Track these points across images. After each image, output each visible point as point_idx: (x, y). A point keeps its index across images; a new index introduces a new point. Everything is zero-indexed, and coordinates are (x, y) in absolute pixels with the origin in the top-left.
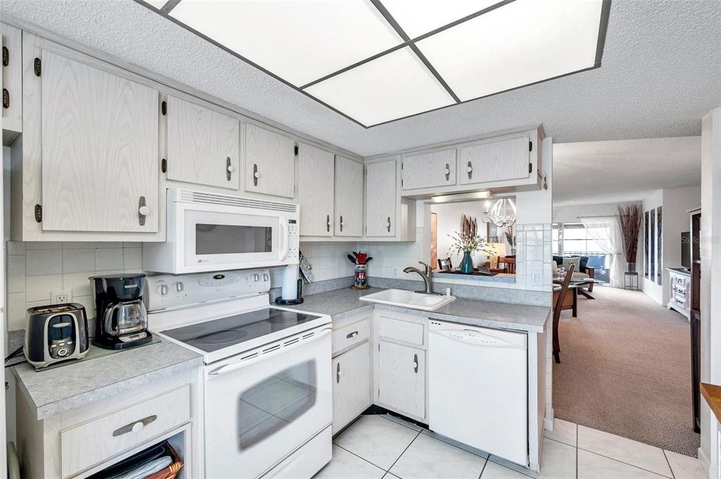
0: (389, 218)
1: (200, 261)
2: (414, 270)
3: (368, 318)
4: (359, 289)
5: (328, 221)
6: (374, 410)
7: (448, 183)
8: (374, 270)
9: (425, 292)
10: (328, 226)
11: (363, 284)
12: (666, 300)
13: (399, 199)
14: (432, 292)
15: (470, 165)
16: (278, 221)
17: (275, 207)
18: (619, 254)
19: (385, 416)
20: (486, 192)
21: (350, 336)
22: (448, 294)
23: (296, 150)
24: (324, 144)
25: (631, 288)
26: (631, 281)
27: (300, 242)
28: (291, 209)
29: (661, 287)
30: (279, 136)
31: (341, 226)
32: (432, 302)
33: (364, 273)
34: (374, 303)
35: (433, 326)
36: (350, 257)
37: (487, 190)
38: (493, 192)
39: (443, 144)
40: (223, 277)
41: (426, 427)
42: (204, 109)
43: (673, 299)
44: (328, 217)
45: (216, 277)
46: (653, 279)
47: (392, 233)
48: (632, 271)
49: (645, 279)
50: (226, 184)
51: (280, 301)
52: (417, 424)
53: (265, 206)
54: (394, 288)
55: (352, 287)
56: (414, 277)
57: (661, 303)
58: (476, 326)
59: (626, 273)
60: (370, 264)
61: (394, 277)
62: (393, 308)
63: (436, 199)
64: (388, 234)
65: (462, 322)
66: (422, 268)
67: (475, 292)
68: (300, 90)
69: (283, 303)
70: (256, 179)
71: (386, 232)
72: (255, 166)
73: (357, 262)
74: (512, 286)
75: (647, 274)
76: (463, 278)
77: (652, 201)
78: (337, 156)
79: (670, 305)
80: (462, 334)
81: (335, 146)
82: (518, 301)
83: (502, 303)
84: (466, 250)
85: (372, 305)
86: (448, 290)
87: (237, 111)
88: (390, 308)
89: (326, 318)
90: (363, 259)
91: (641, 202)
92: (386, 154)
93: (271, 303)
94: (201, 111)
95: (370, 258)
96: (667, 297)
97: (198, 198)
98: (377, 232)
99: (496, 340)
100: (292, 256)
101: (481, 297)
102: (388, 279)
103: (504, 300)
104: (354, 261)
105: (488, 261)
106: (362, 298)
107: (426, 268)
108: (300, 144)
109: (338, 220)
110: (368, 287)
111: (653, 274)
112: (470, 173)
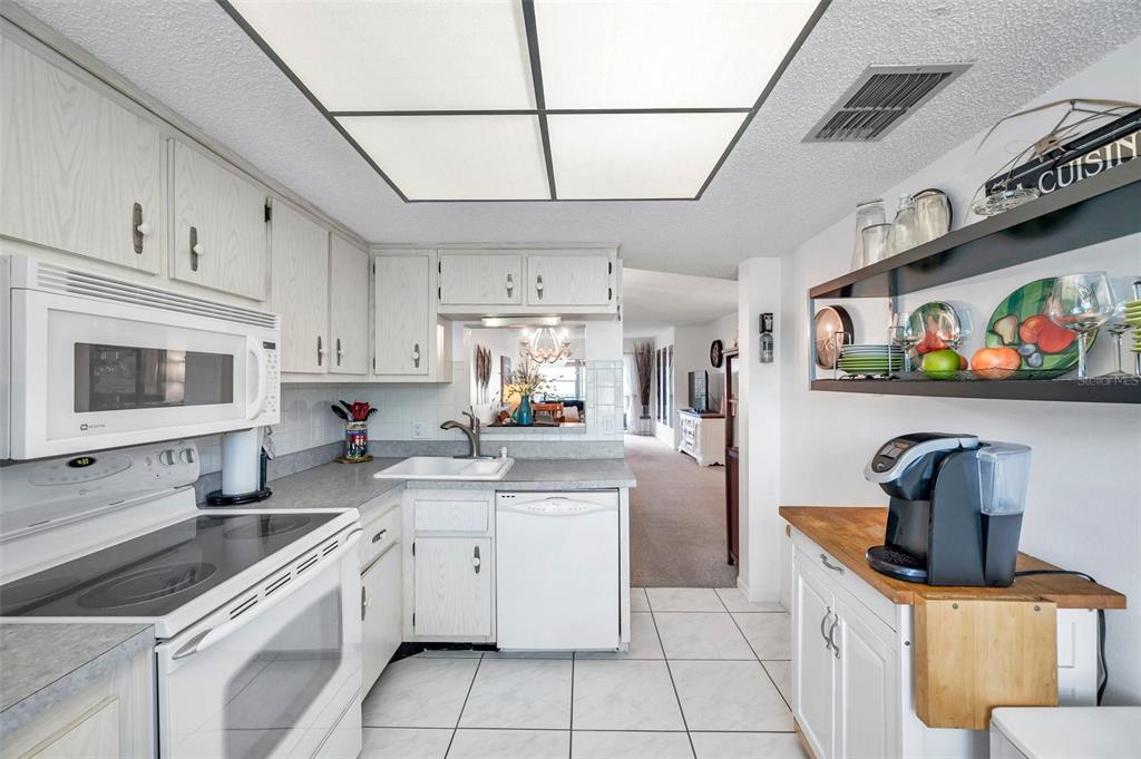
0: (417, 346)
1: (84, 427)
2: (456, 425)
3: (395, 506)
4: (356, 462)
5: (320, 347)
6: (408, 650)
7: (510, 301)
8: (378, 430)
9: (470, 456)
10: (320, 355)
11: (363, 453)
12: (677, 443)
13: (434, 318)
14: (480, 456)
15: (539, 280)
16: (244, 344)
17: (239, 316)
18: (635, 396)
19: (421, 654)
20: (556, 319)
21: (377, 538)
22: (504, 456)
23: (268, 211)
24: (311, 209)
25: (644, 434)
26: (646, 426)
27: (282, 384)
28: (267, 321)
29: (673, 430)
30: (238, 179)
31: (339, 355)
32: (486, 468)
33: (364, 434)
34: (407, 480)
35: (503, 501)
36: (335, 409)
37: (558, 315)
38: (565, 317)
39: (504, 246)
40: (92, 461)
41: (492, 647)
42: (79, 84)
43: (683, 442)
44: (320, 338)
45: (74, 464)
46: (665, 423)
47: (422, 369)
48: (645, 416)
49: (657, 423)
50: (133, 260)
51: (217, 499)
52: (474, 649)
53: (221, 313)
54: (416, 455)
55: (340, 459)
56: (455, 435)
57: (672, 447)
58: (559, 491)
59: (641, 418)
60: (372, 419)
61: (417, 438)
62: (439, 484)
63: (490, 322)
64: (416, 371)
65: (543, 488)
66: (466, 422)
67: (538, 449)
68: (330, 117)
69: (229, 501)
70: (194, 255)
71: (411, 368)
72: (194, 231)
73: (350, 418)
74: (584, 438)
75: (659, 417)
76: (523, 433)
77: (664, 339)
78: (333, 236)
79: (680, 448)
80: (543, 505)
81: (330, 218)
82: (589, 456)
83: (573, 460)
84: (523, 394)
85: (401, 485)
86: (504, 451)
87: (153, 109)
88: (434, 484)
89: (350, 514)
90: (362, 412)
91: (652, 339)
92: (410, 244)
93: (199, 506)
94: (73, 88)
95: (373, 410)
96: (678, 440)
97: (81, 284)
98: (394, 366)
99: (585, 505)
100: (269, 409)
101: (546, 456)
102: (405, 442)
103: (573, 456)
104: (344, 416)
105: (503, 409)
106: (378, 476)
107: (472, 421)
108: (274, 201)
109: (334, 346)
110: (370, 458)
111: (665, 418)
112: (540, 292)
